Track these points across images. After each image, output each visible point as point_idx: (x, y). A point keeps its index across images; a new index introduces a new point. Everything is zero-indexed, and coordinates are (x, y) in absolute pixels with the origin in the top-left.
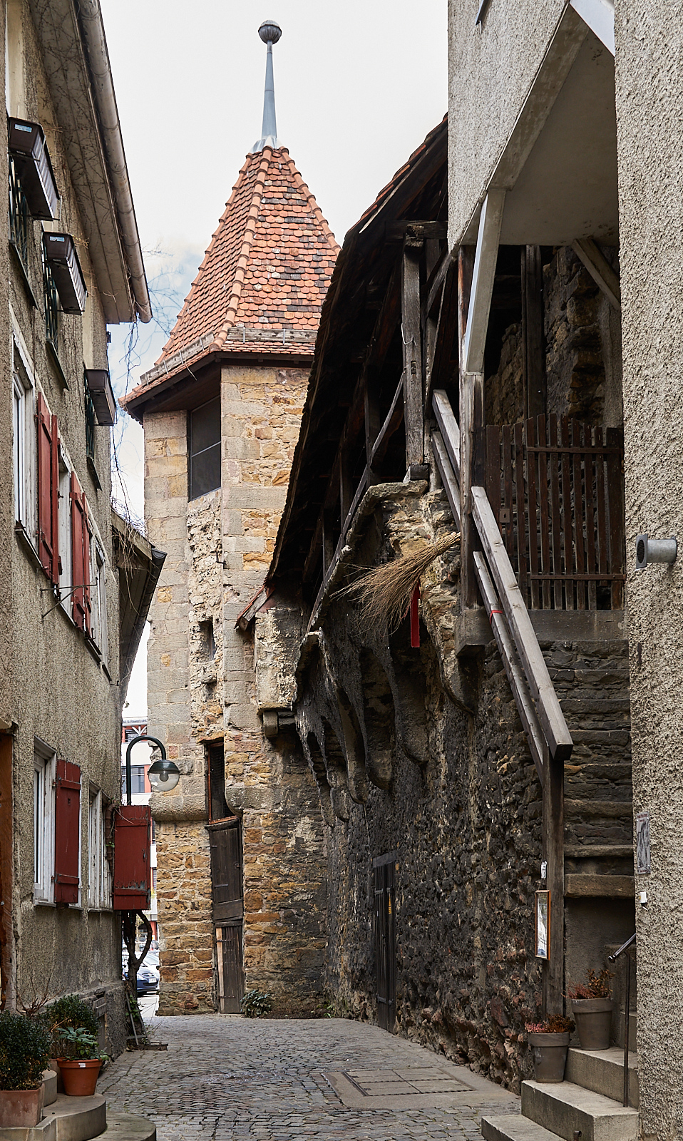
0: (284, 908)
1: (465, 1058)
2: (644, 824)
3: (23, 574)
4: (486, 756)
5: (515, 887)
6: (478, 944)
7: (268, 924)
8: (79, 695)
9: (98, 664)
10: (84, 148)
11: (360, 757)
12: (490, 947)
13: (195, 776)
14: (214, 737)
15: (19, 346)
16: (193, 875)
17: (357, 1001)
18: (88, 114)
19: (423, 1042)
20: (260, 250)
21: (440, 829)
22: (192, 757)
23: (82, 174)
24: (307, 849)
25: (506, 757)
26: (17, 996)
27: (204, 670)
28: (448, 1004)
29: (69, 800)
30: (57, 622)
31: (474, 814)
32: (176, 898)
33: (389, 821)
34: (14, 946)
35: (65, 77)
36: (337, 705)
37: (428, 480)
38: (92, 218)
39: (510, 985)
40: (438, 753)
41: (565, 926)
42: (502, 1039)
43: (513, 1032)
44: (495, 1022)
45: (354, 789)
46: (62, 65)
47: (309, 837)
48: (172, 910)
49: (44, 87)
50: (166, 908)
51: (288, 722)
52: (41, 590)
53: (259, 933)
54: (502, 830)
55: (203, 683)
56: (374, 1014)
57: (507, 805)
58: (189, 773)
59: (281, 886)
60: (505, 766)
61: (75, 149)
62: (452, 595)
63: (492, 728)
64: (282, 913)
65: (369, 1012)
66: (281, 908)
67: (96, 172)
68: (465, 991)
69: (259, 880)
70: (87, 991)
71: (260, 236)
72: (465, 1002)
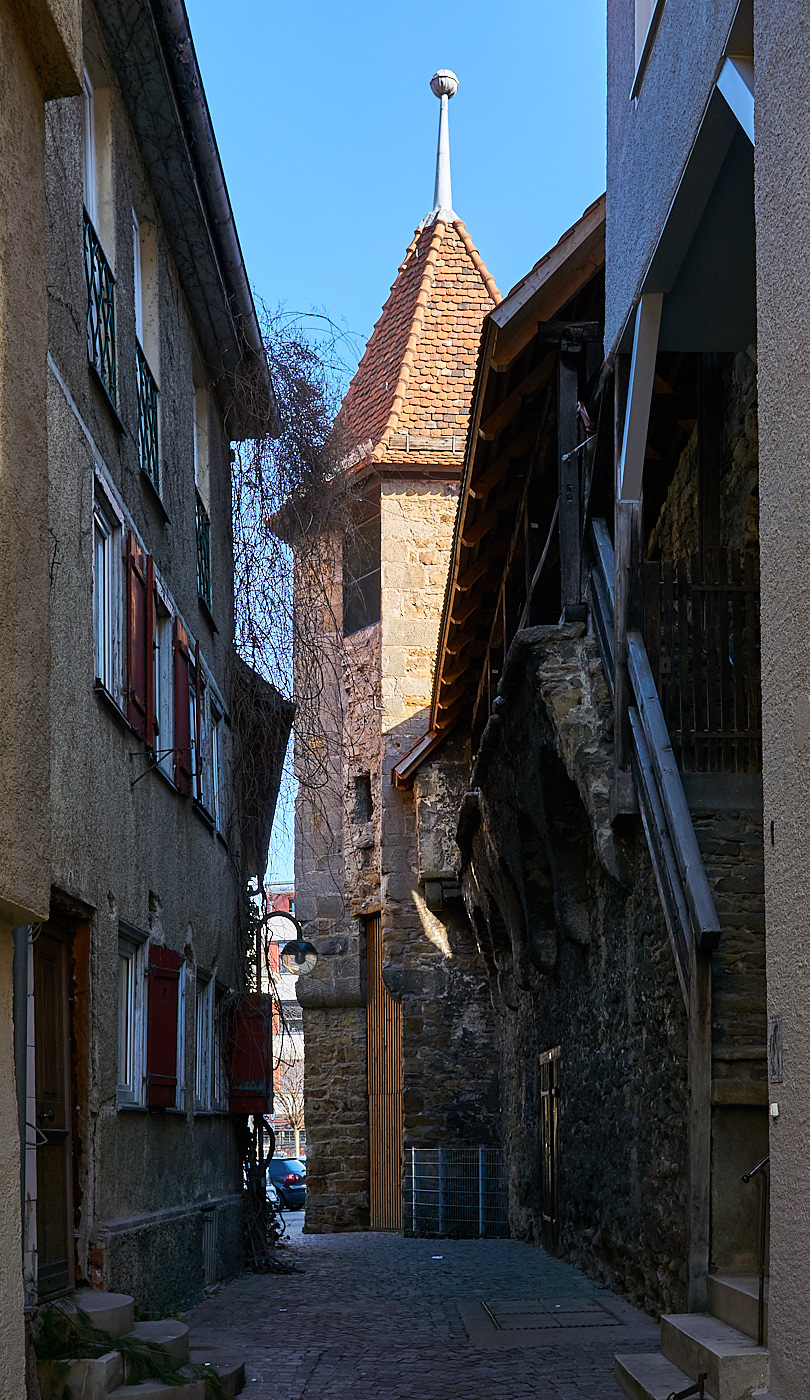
0: (448, 1109)
1: (622, 1288)
2: (776, 1027)
3: (105, 737)
4: (642, 941)
5: (668, 1092)
6: (634, 1157)
7: (430, 1128)
8: (184, 871)
9: (211, 834)
10: (192, 245)
11: (525, 938)
12: (645, 1160)
13: (350, 955)
14: (370, 910)
15: (102, 480)
16: (346, 1071)
17: (524, 1219)
18: (194, 207)
19: (584, 1269)
20: (429, 342)
21: (600, 1023)
22: (345, 933)
23: (192, 274)
24: (476, 1041)
25: (660, 942)
26: (94, 1213)
27: (360, 832)
28: (606, 1225)
29: (165, 990)
30: (153, 788)
31: (631, 1006)
32: (326, 1097)
33: (553, 1011)
34: (91, 1156)
35: (166, 166)
36: (499, 875)
37: (586, 622)
38: (206, 322)
39: (662, 1205)
40: (599, 936)
41: (712, 1138)
42: (655, 1265)
43: (666, 1259)
44: (649, 1246)
45: (520, 974)
46: (162, 155)
47: (478, 1028)
48: (321, 1111)
49: (142, 179)
50: (315, 1109)
51: (454, 893)
52: (131, 755)
53: (418, 1139)
54: (656, 1026)
55: (358, 848)
56: (540, 1235)
57: (660, 998)
58: (342, 953)
59: (444, 1084)
60: (657, 953)
61: (183, 247)
62: (607, 754)
63: (647, 909)
64: (445, 1115)
65: (535, 1233)
66: (444, 1109)
67: (208, 271)
68: (622, 1211)
69: (419, 1077)
70: (190, 1206)
71: (429, 326)
72: (622, 1221)
